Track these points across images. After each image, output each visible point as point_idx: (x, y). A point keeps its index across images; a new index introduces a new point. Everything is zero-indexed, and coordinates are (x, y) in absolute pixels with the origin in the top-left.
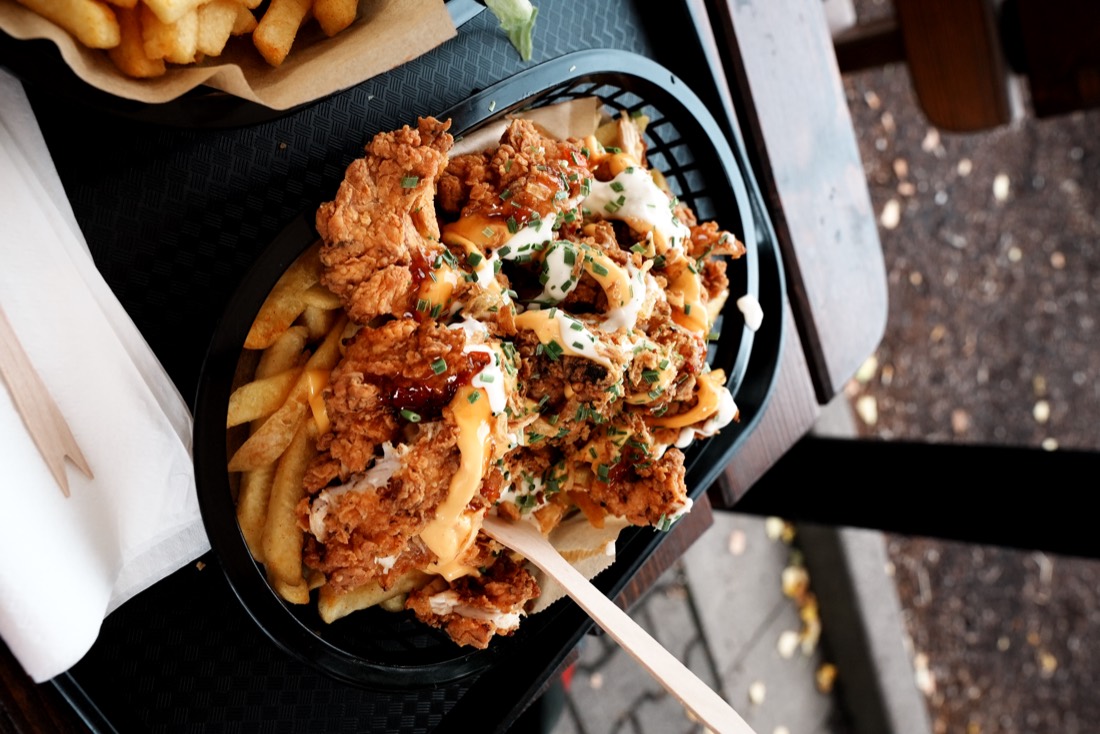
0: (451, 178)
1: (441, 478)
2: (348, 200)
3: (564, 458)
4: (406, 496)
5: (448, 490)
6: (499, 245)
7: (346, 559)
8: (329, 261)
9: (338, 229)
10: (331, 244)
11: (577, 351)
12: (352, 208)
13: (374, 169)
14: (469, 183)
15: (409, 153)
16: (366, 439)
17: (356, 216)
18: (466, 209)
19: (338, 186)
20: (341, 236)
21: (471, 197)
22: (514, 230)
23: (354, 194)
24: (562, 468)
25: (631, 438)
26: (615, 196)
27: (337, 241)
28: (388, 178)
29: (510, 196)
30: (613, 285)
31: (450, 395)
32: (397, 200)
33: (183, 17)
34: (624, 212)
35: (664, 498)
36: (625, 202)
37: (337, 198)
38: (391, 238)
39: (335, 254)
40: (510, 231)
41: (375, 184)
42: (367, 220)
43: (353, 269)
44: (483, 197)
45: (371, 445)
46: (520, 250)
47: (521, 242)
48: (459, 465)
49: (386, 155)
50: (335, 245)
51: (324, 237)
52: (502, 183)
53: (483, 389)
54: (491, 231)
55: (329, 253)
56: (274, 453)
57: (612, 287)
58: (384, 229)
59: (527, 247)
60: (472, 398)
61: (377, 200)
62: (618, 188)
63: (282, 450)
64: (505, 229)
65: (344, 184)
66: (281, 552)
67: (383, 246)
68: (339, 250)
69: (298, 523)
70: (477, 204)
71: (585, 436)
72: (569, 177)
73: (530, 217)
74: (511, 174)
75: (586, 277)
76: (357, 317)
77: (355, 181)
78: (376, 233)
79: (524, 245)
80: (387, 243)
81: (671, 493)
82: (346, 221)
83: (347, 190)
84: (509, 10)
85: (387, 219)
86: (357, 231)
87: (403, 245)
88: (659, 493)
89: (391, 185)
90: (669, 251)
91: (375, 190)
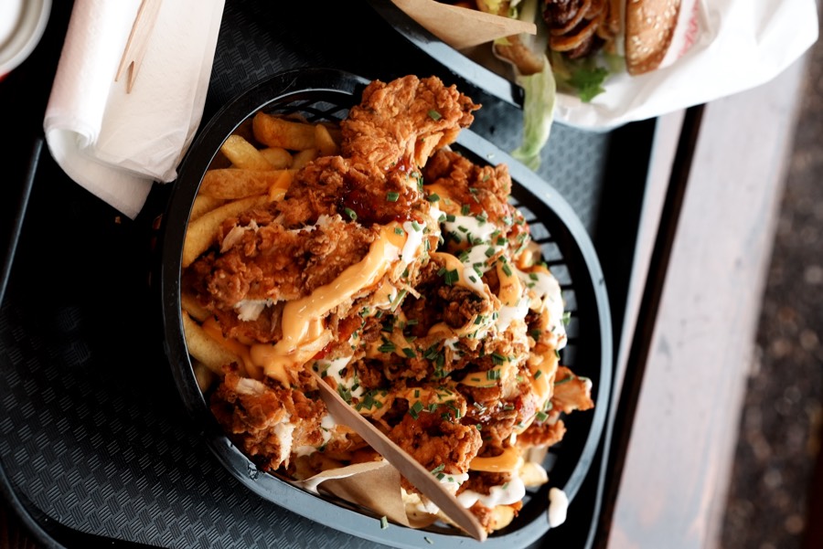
1: (344, 257)
2: (396, 89)
4: (321, 241)
5: (341, 272)
6: (450, 212)
7: (238, 266)
8: (356, 113)
9: (378, 99)
10: (364, 106)
11: (470, 283)
12: (394, 96)
13: (421, 90)
14: (455, 166)
15: (448, 97)
16: (311, 206)
17: (392, 103)
18: (442, 180)
19: (396, 78)
20: (376, 104)
21: (452, 174)
22: (465, 213)
23: (401, 91)
24: (384, 395)
25: (452, 402)
27: (371, 105)
28: (424, 102)
29: (476, 193)
30: (510, 285)
32: (420, 118)
35: (451, 454)
37: (390, 84)
38: (402, 132)
39: (362, 113)
40: (462, 212)
41: (415, 98)
42: (396, 111)
43: (368, 127)
44: (459, 179)
45: (310, 214)
46: (460, 228)
47: (465, 224)
48: (362, 259)
49: (433, 88)
50: (367, 108)
51: (363, 100)
52: (476, 184)
53: (407, 234)
54: (451, 203)
55: (359, 111)
57: (506, 287)
58: (401, 126)
59: (464, 230)
60: (398, 232)
61: (408, 109)
64: (459, 208)
65: (400, 80)
67: (394, 132)
68: (367, 112)
70: (452, 182)
73: (480, 214)
74: (484, 184)
75: (493, 273)
76: (353, 149)
77: (408, 84)
78: (395, 123)
79: (465, 227)
80: (398, 132)
81: (458, 456)
82: (385, 100)
83: (400, 83)
85: (406, 123)
86: (385, 112)
87: (405, 142)
88: (450, 447)
89: (423, 107)
90: (547, 332)
91: (413, 101)
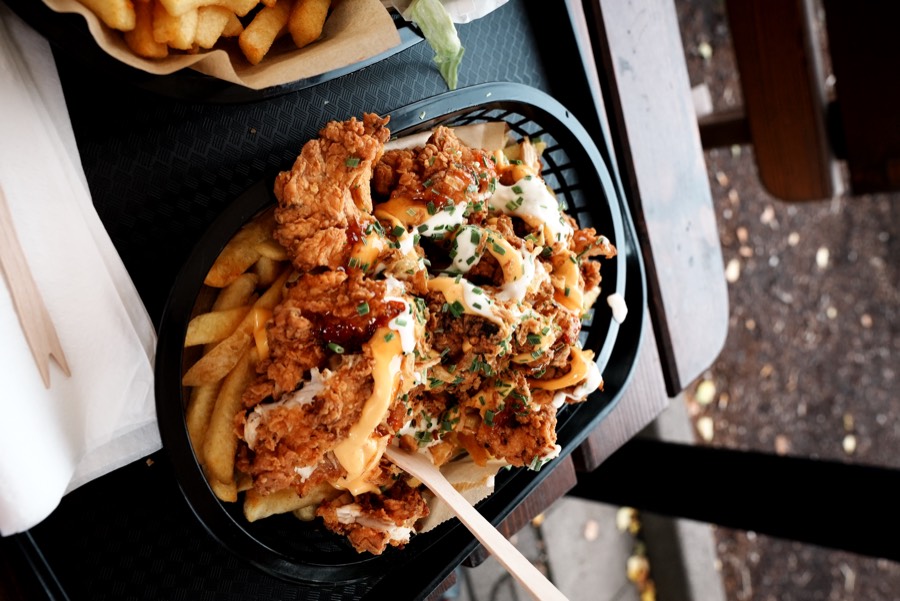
0: (385, 166)
1: (356, 401)
2: (302, 171)
3: (458, 404)
4: (326, 412)
5: (361, 412)
6: (419, 223)
7: (271, 464)
8: (282, 219)
9: (292, 194)
10: (284, 206)
11: (476, 311)
12: (304, 178)
13: (325, 149)
14: (399, 171)
15: (354, 139)
16: (298, 364)
17: (306, 185)
18: (395, 192)
19: (295, 159)
20: (293, 199)
21: (400, 182)
22: (432, 212)
23: (307, 167)
24: (455, 412)
25: (514, 391)
26: (515, 197)
27: (289, 204)
28: (335, 157)
29: (431, 185)
30: (509, 262)
31: (369, 334)
32: (341, 176)
33: (186, 13)
34: (521, 211)
35: (538, 442)
36: (523, 202)
37: (294, 168)
38: (333, 205)
39: (287, 214)
40: (429, 213)
41: (325, 161)
42: (315, 189)
43: (300, 227)
44: (409, 183)
45: (301, 370)
46: (436, 229)
47: (438, 222)
48: (372, 392)
49: (336, 139)
50: (287, 207)
51: (279, 200)
52: (426, 174)
53: (397, 331)
54: (414, 211)
55: (282, 213)
56: (220, 373)
57: (507, 264)
58: (329, 198)
59: (441, 227)
60: (388, 338)
61: (325, 174)
62: (518, 191)
63: (227, 371)
64: (425, 211)
65: (300, 158)
66: (218, 455)
67: (326, 211)
68: (290, 211)
69: (235, 431)
70: (404, 189)
71: (477, 386)
72: (480, 175)
73: (446, 203)
74: (434, 167)
75: (487, 255)
76: (300, 265)
77: (309, 156)
78: (321, 200)
79: (440, 225)
80: (330, 209)
81: (544, 439)
82: (299, 188)
83: (302, 162)
84: (442, 43)
85: (331, 191)
86: (307, 197)
87: (342, 212)
88: (534, 437)
89: (337, 163)
90: (555, 244)
91: (324, 166)
